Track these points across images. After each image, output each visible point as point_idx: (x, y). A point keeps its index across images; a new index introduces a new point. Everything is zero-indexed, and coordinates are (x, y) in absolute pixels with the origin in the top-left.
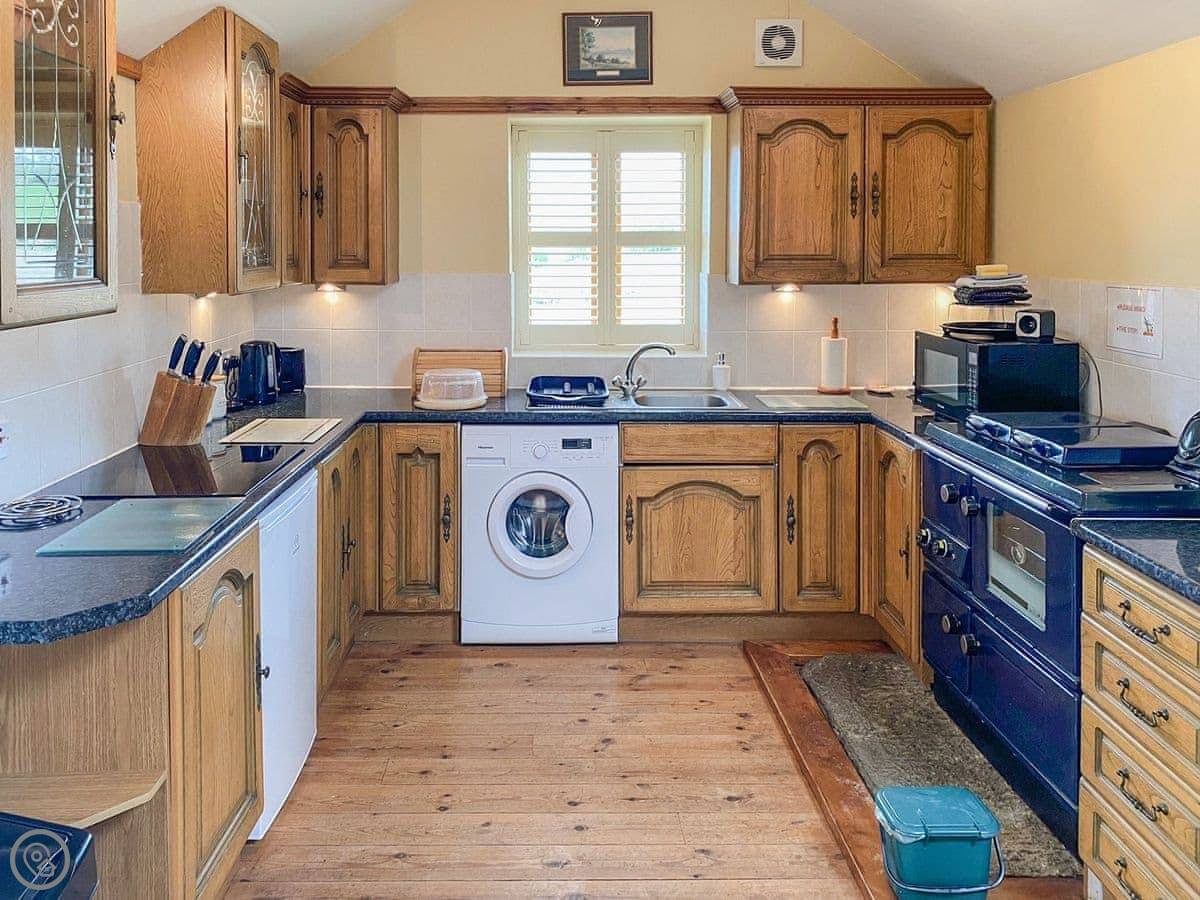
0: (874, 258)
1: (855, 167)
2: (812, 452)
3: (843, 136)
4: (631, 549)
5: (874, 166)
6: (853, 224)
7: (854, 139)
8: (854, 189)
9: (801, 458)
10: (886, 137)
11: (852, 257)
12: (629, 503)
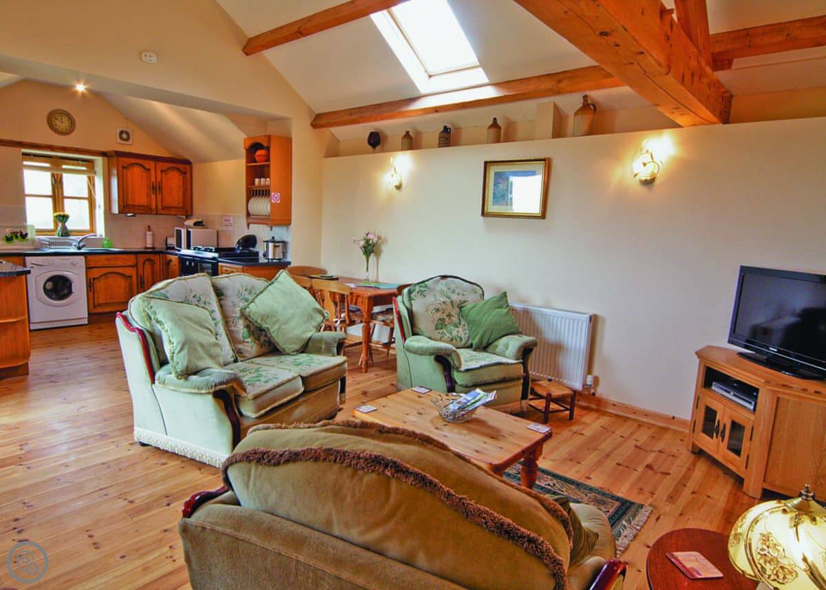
0: (160, 207)
1: (153, 179)
2: (147, 263)
3: (149, 170)
4: (91, 294)
5: (159, 179)
6: (154, 196)
7: (153, 172)
8: (153, 186)
9: (144, 264)
10: (162, 171)
11: (154, 206)
12: (90, 279)
